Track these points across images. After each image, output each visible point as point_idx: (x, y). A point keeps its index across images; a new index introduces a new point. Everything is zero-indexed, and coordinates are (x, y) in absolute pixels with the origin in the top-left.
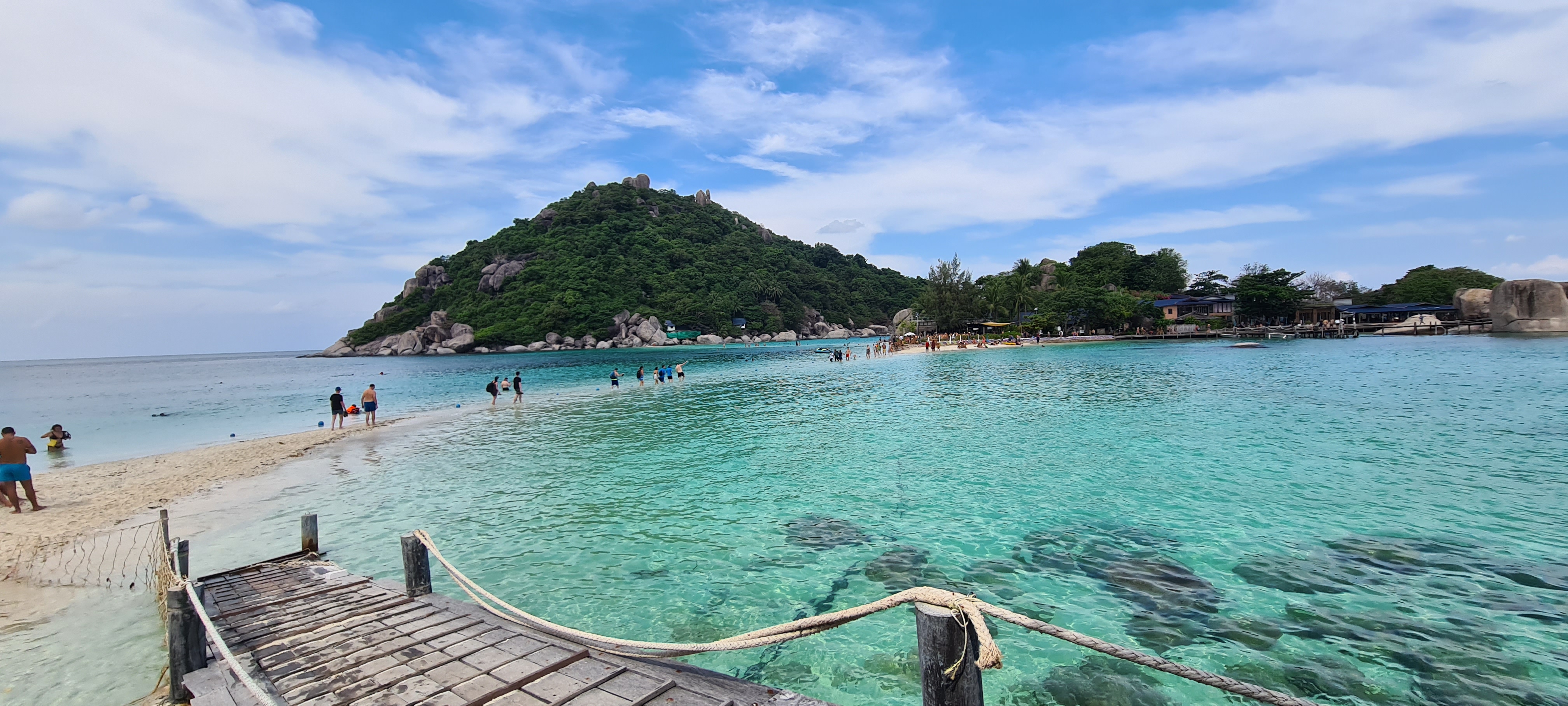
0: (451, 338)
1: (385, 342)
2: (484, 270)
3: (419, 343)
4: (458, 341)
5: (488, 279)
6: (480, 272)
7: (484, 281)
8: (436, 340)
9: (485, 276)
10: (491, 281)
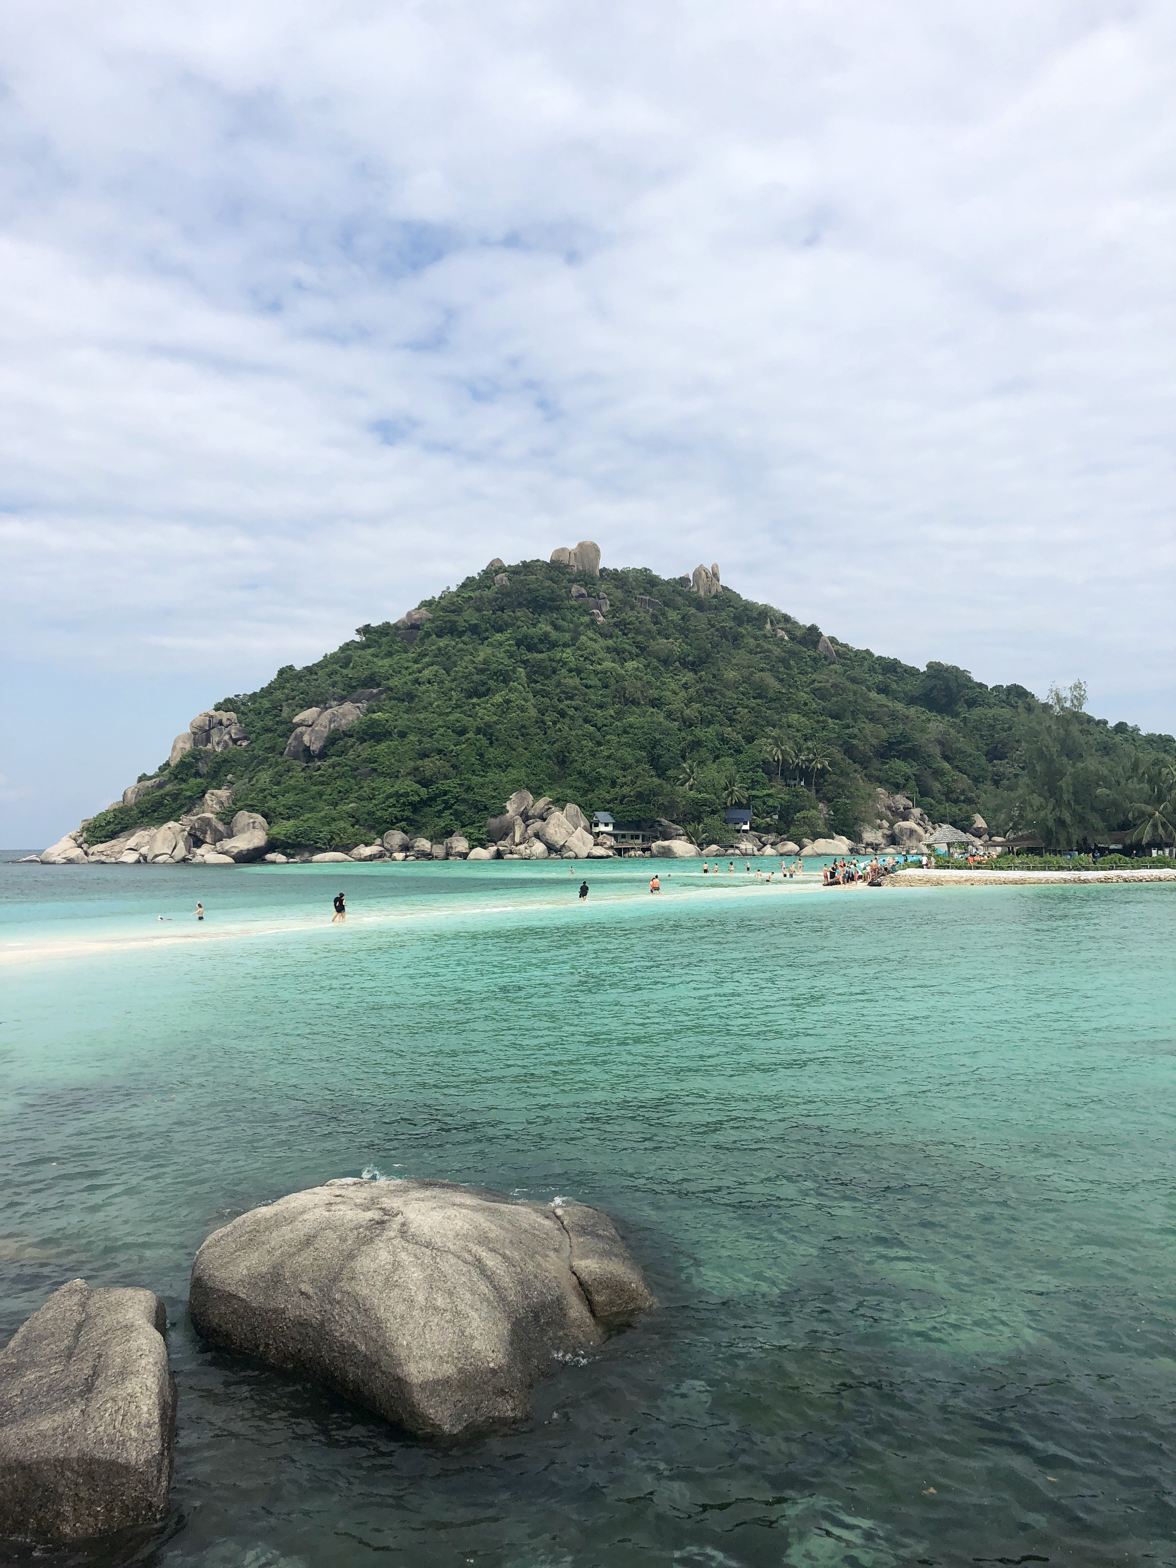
0: (231, 835)
1: (132, 842)
2: (296, 719)
3: (181, 844)
4: (243, 842)
5: (302, 734)
6: (291, 722)
7: (295, 739)
8: (208, 840)
9: (299, 729)
10: (306, 738)
